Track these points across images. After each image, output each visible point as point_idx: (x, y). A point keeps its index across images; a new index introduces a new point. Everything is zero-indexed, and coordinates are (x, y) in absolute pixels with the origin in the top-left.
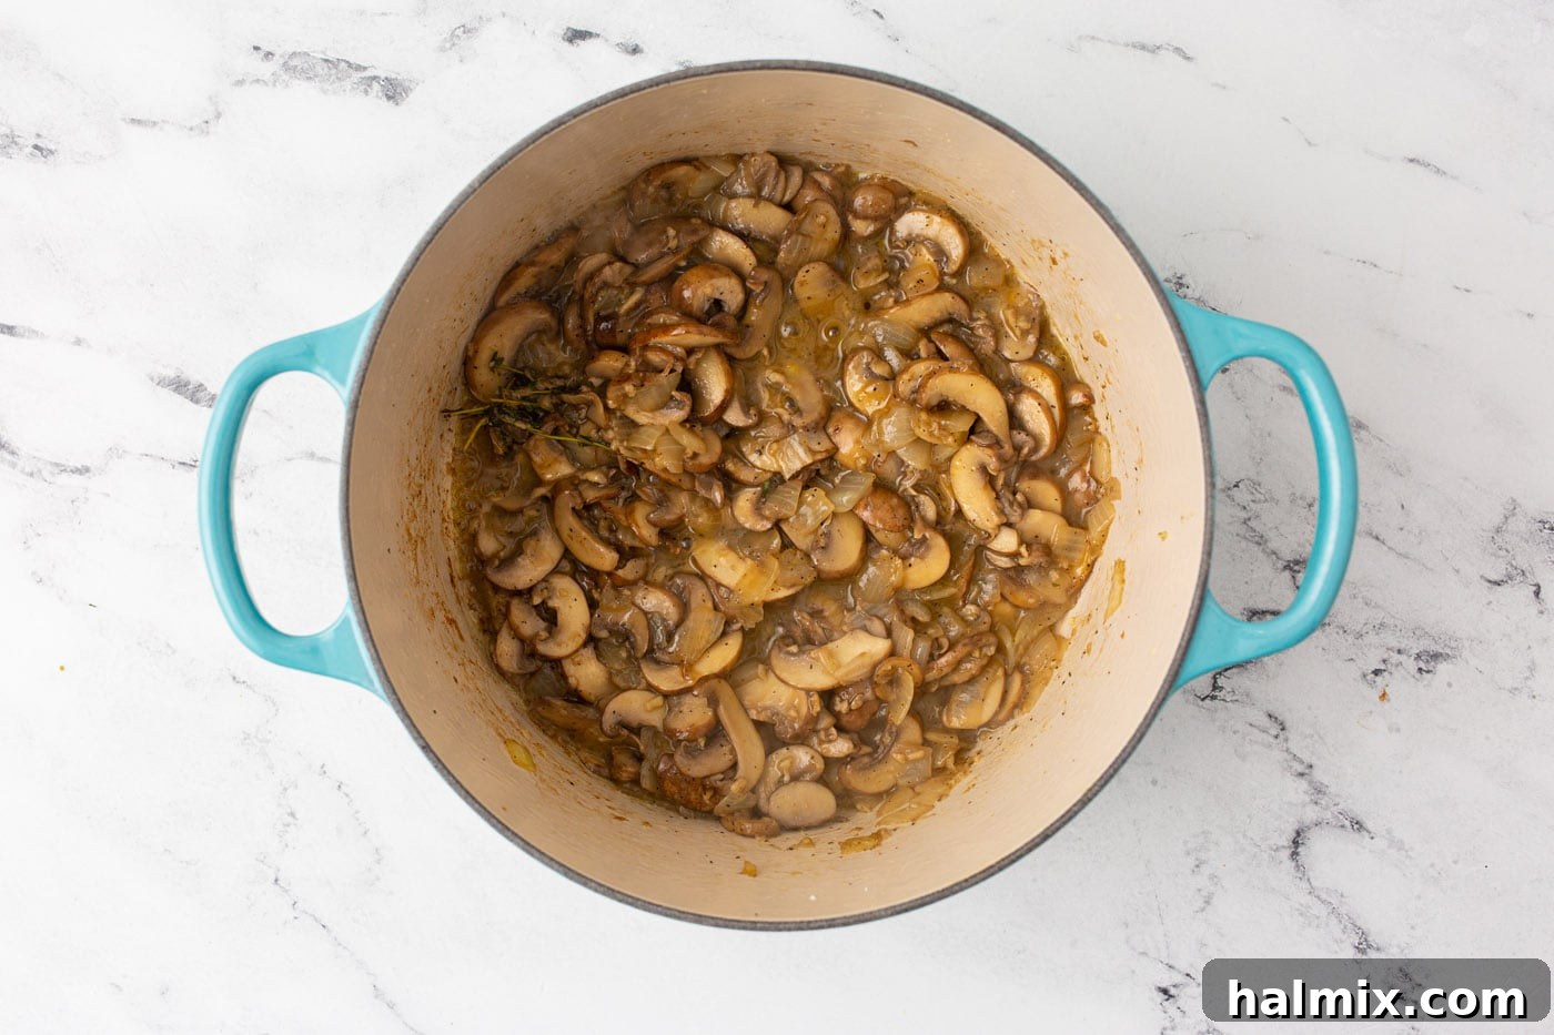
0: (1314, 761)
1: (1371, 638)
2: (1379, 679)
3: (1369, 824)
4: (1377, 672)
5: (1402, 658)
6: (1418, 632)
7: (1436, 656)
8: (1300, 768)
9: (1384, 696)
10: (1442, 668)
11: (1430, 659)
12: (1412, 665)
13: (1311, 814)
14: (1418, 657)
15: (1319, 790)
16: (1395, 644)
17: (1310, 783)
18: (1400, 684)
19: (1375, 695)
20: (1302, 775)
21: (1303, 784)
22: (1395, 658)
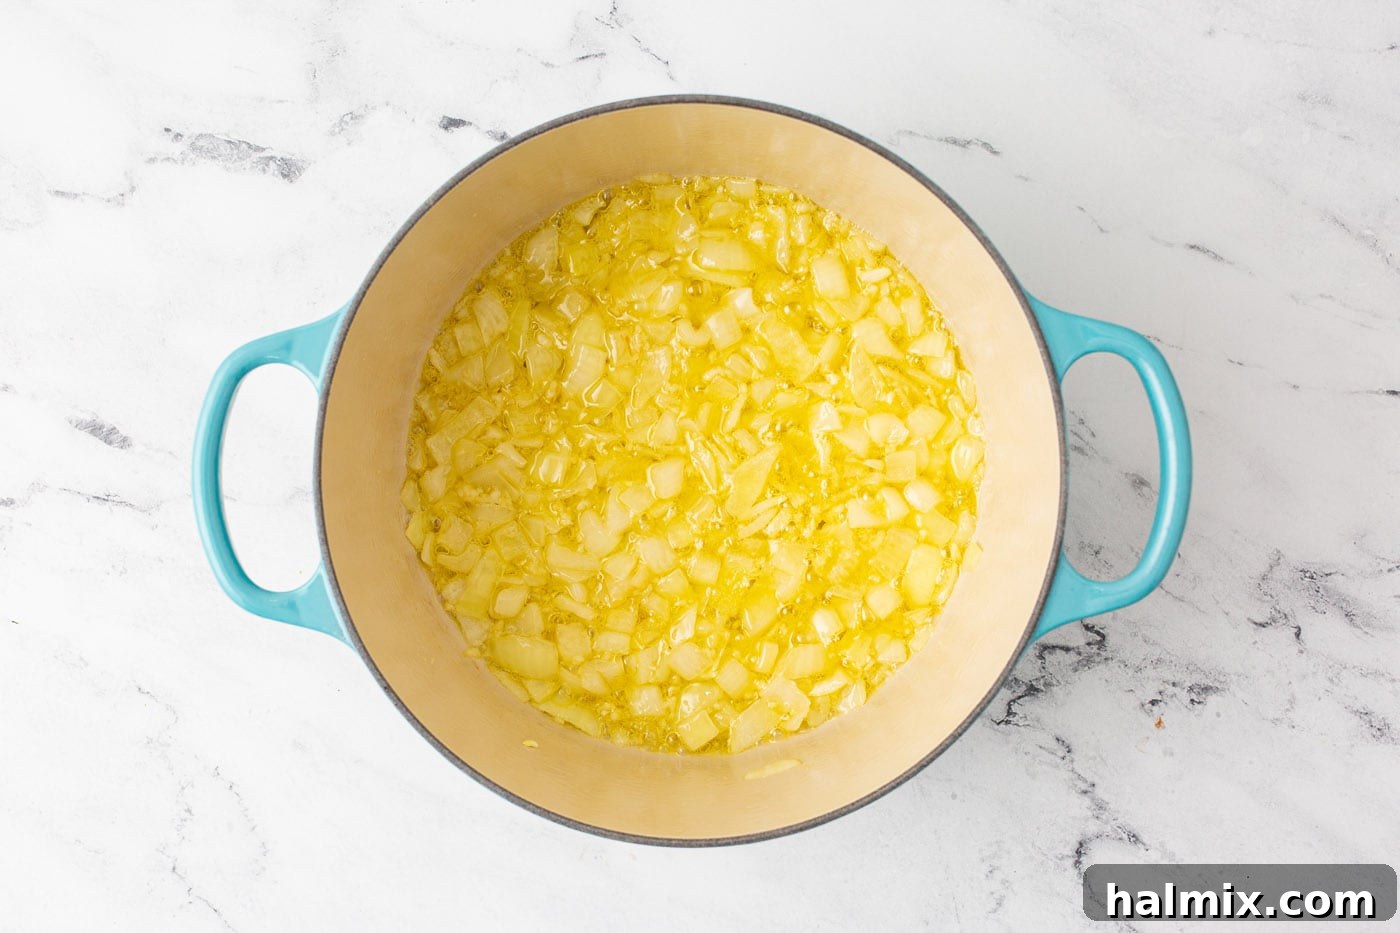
0: (1096, 780)
1: (1150, 672)
2: (1155, 709)
3: (1144, 837)
4: (1153, 702)
5: (1176, 690)
6: (1191, 667)
7: (1206, 689)
8: (1084, 787)
9: (1159, 724)
10: (1212, 700)
11: (1201, 692)
12: (1185, 697)
13: (1093, 828)
14: (1191, 689)
15: (1101, 806)
16: (1172, 679)
17: (1093, 799)
18: (1174, 712)
19: (1152, 723)
20: (1085, 792)
21: (1086, 801)
22: (1170, 690)
